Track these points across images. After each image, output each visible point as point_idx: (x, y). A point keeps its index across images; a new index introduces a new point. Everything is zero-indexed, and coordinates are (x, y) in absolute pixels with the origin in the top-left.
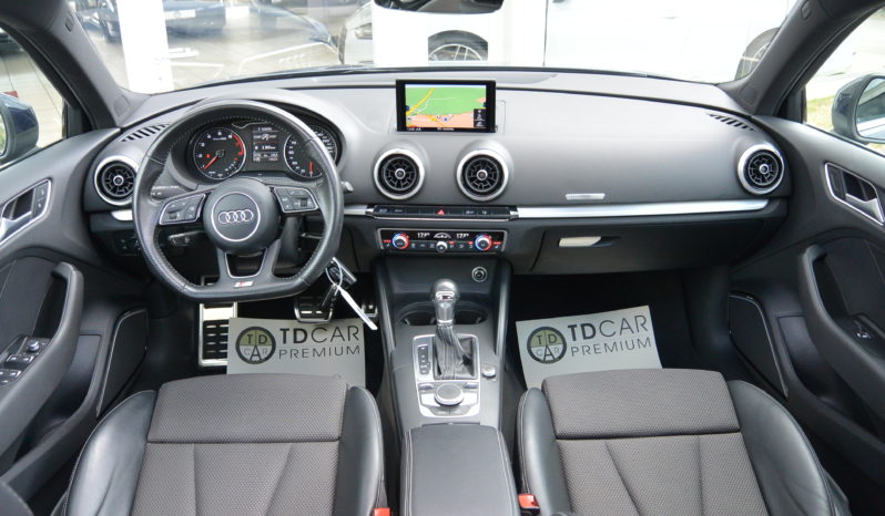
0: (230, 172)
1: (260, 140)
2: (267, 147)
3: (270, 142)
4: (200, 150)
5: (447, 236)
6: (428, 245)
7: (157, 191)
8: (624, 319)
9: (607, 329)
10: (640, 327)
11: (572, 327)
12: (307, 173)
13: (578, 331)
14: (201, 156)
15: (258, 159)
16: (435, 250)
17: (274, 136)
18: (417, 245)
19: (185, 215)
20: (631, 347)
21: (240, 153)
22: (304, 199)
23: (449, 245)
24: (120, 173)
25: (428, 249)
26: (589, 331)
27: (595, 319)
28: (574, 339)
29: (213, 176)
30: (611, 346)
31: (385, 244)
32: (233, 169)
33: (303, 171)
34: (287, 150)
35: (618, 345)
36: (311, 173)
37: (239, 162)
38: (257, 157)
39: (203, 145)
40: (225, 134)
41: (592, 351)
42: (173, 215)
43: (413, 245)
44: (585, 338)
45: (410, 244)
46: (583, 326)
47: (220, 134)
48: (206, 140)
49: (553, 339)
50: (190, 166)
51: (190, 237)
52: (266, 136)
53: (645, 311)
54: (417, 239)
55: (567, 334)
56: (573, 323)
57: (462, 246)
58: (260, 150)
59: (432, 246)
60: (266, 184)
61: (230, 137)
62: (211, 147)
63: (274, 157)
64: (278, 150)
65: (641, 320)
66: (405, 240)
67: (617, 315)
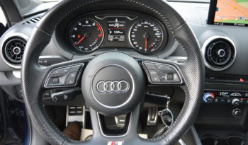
0: (93, 47)
1: (113, 27)
2: (118, 32)
3: (119, 29)
4: (74, 32)
5: (239, 95)
6: (226, 100)
7: (43, 60)
12: (143, 50)
14: (74, 36)
15: (112, 40)
17: (122, 25)
18: (219, 100)
19: (66, 81)
21: (100, 36)
22: (171, 73)
23: (240, 100)
24: (18, 46)
29: (82, 49)
32: (95, 46)
33: (140, 48)
34: (131, 34)
36: (146, 50)
37: (99, 41)
38: (111, 38)
39: (76, 29)
40: (90, 23)
42: (55, 80)
43: (216, 100)
45: (214, 100)
47: (87, 22)
48: (78, 26)
50: (66, 42)
51: (68, 94)
52: (117, 25)
54: (219, 96)
58: (113, 34)
60: (135, 58)
61: (94, 24)
62: (81, 30)
63: (122, 38)
64: (125, 34)
66: (212, 97)
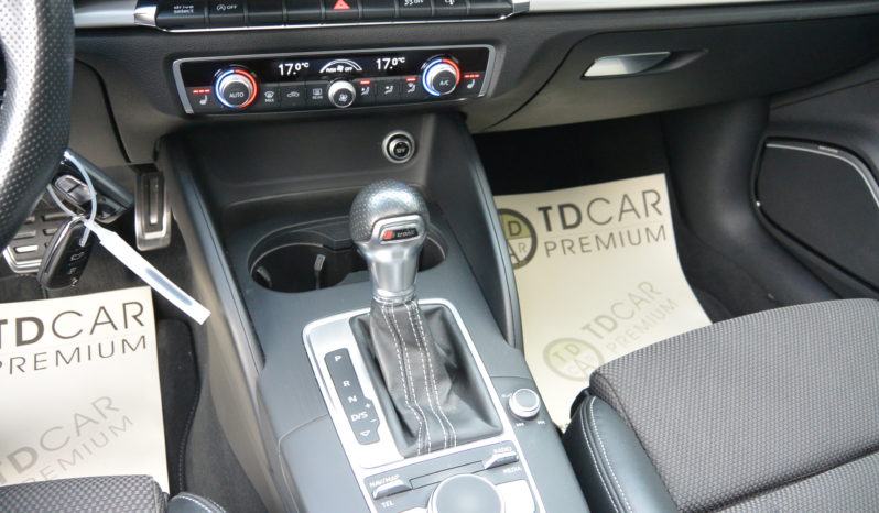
5: (352, 66)
6: (307, 92)
8: (625, 196)
9: (600, 211)
10: (650, 209)
11: (545, 210)
13: (554, 216)
16: (325, 104)
18: (279, 95)
20: (636, 240)
23: (358, 87)
25: (306, 102)
26: (571, 217)
27: (581, 195)
28: (549, 228)
30: (605, 239)
31: (194, 100)
35: (617, 236)
41: (577, 247)
43: (269, 95)
44: (566, 227)
45: (260, 95)
46: (561, 208)
49: (515, 229)
53: (658, 182)
54: (278, 78)
55: (538, 221)
56: (545, 205)
57: (389, 89)
59: (317, 93)
65: (651, 198)
66: (247, 84)
67: (615, 190)
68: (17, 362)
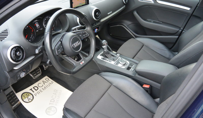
68: (38, 92)
